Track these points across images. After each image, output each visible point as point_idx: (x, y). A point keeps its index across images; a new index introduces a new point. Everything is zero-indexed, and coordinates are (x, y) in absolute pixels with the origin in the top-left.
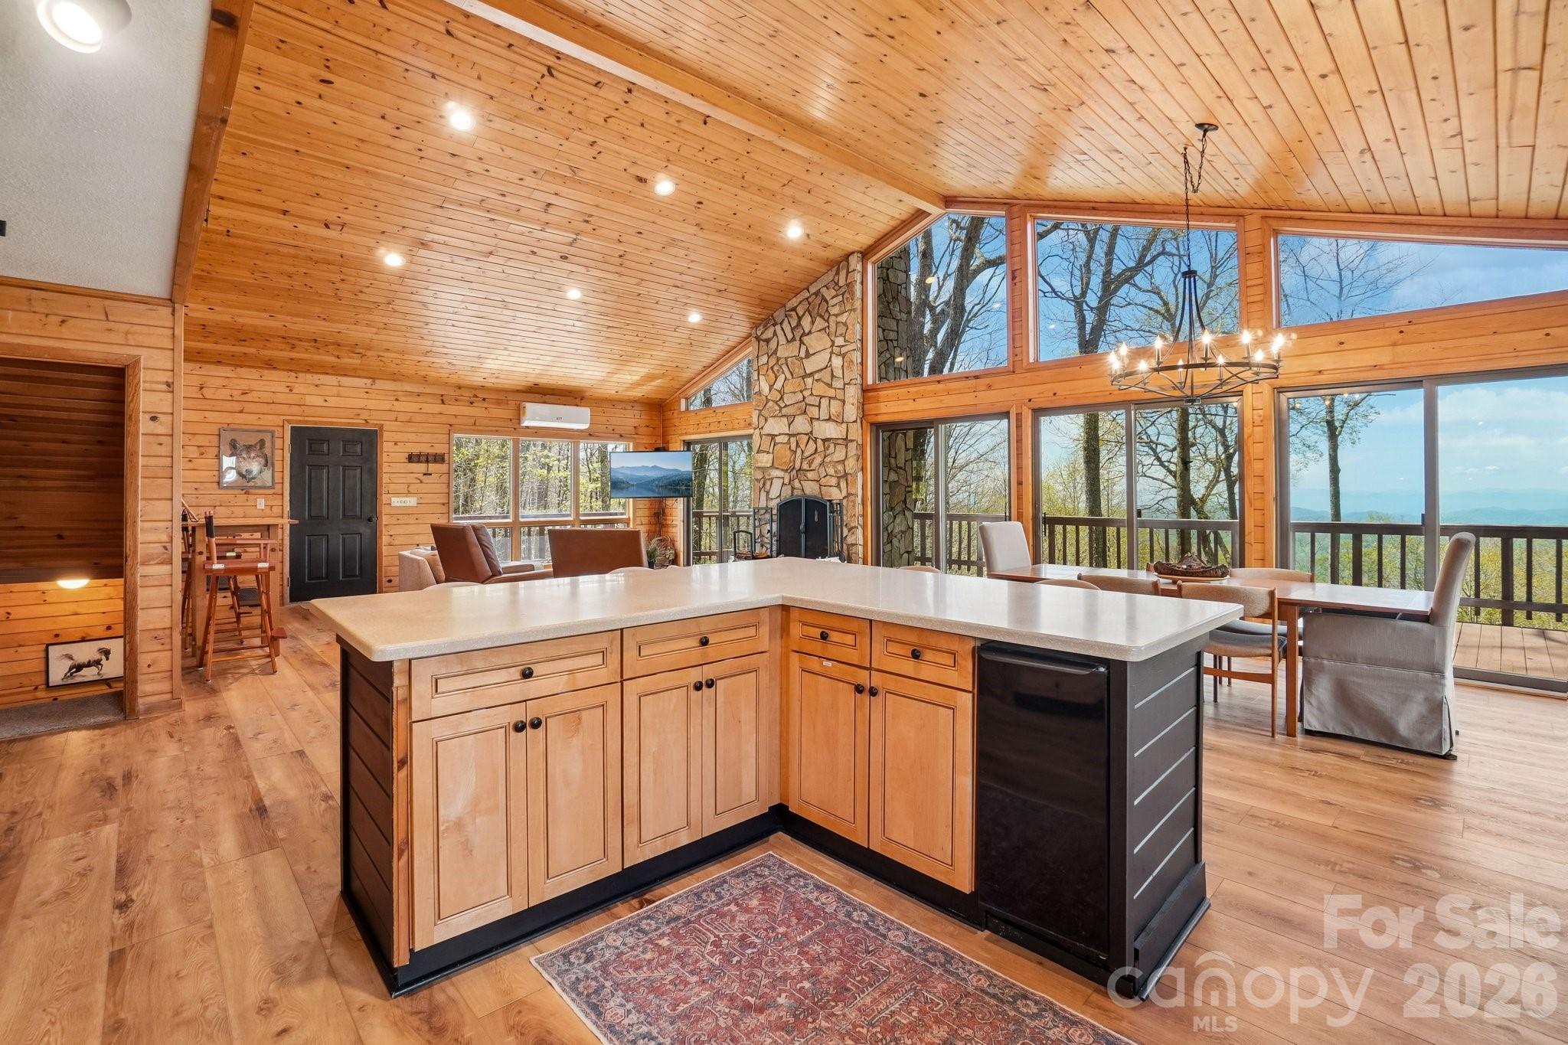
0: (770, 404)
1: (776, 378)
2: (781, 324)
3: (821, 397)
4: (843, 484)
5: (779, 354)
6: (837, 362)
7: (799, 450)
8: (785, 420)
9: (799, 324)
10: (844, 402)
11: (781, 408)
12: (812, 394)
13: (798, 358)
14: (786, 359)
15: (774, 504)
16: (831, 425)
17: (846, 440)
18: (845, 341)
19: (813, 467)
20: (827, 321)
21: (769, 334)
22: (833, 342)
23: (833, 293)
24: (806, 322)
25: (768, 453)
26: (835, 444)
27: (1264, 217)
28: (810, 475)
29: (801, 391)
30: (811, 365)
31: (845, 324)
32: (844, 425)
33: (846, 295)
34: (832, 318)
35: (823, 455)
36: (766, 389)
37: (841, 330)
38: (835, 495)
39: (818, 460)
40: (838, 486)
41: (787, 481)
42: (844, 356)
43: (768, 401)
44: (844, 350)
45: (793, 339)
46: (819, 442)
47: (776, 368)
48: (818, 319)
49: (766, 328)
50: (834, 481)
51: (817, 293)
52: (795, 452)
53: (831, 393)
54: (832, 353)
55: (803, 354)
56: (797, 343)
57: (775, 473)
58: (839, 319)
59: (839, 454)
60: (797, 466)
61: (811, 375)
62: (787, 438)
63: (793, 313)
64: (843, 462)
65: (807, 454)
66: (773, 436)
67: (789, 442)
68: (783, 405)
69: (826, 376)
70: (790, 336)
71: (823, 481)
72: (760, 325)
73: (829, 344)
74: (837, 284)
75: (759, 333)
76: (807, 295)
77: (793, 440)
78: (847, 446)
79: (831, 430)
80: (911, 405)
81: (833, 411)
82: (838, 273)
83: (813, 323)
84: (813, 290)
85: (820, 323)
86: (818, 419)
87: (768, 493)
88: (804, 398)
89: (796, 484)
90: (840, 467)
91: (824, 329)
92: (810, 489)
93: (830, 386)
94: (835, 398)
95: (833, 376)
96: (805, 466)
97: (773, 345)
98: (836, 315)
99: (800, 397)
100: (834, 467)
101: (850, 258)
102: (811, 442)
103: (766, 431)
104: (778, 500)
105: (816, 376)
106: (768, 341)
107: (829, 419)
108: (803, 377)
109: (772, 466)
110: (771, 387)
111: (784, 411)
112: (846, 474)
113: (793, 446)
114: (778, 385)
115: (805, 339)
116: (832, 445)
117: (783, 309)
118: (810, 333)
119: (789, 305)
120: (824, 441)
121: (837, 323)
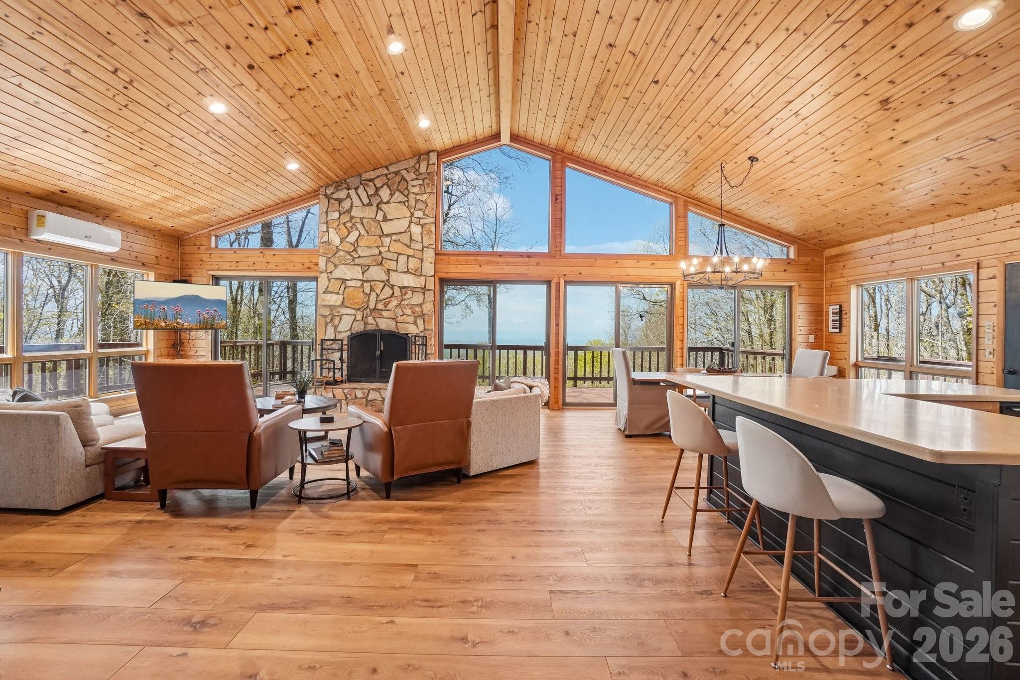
0: (341, 253)
1: (349, 233)
2: (356, 189)
3: (399, 254)
4: (420, 322)
5: (353, 213)
6: (416, 230)
7: (373, 295)
8: (359, 268)
9: (376, 193)
10: (422, 260)
11: (354, 258)
12: (389, 251)
13: (375, 220)
14: (361, 219)
15: (344, 336)
16: (411, 277)
17: (424, 289)
18: (425, 214)
19: (389, 307)
20: (407, 196)
21: (342, 194)
22: (412, 215)
23: (414, 176)
24: (385, 193)
25: (337, 293)
26: (413, 292)
27: (686, 201)
28: (385, 314)
29: (378, 247)
30: (387, 228)
31: (425, 202)
32: (423, 278)
33: (427, 181)
34: (411, 196)
35: (400, 299)
36: (336, 240)
37: (421, 206)
38: (412, 330)
39: (395, 302)
40: (415, 323)
41: (359, 317)
42: (423, 226)
43: (338, 250)
44: (422, 222)
45: (370, 204)
46: (397, 290)
47: (348, 225)
48: (397, 194)
49: (337, 189)
50: (411, 319)
51: (397, 173)
52: (369, 295)
53: (411, 252)
54: (411, 222)
55: (380, 216)
56: (375, 208)
57: (344, 311)
58: (418, 197)
59: (417, 299)
60: (372, 305)
61: (388, 235)
62: (359, 284)
63: (371, 184)
64: (420, 305)
65: (381, 297)
66: (344, 281)
67: (362, 286)
68: (356, 256)
69: (405, 238)
70: (366, 201)
71: (400, 319)
72: (330, 185)
73: (409, 214)
74: (418, 170)
75: (329, 192)
76: (386, 172)
77: (366, 285)
78: (424, 293)
79: (409, 281)
80: (477, 269)
81: (411, 266)
82: (418, 162)
83: (392, 195)
84: (393, 169)
85: (398, 196)
86: (396, 271)
87: (336, 327)
88: (380, 253)
89: (370, 320)
90: (417, 309)
91: (404, 202)
92: (385, 324)
93: (409, 247)
94: (413, 256)
95: (411, 239)
96: (380, 306)
97: (346, 205)
98: (416, 194)
99: (377, 252)
100: (411, 308)
101: (431, 154)
102: (387, 288)
103: (337, 274)
104: (349, 333)
105: (394, 237)
106: (340, 201)
107: (407, 272)
108: (380, 236)
109: (342, 305)
110: (342, 240)
111: (357, 261)
112: (423, 315)
113: (367, 290)
114: (352, 238)
115: (384, 207)
116: (410, 292)
117: (358, 178)
118: (388, 202)
119: (366, 176)
120: (401, 288)
121: (417, 200)
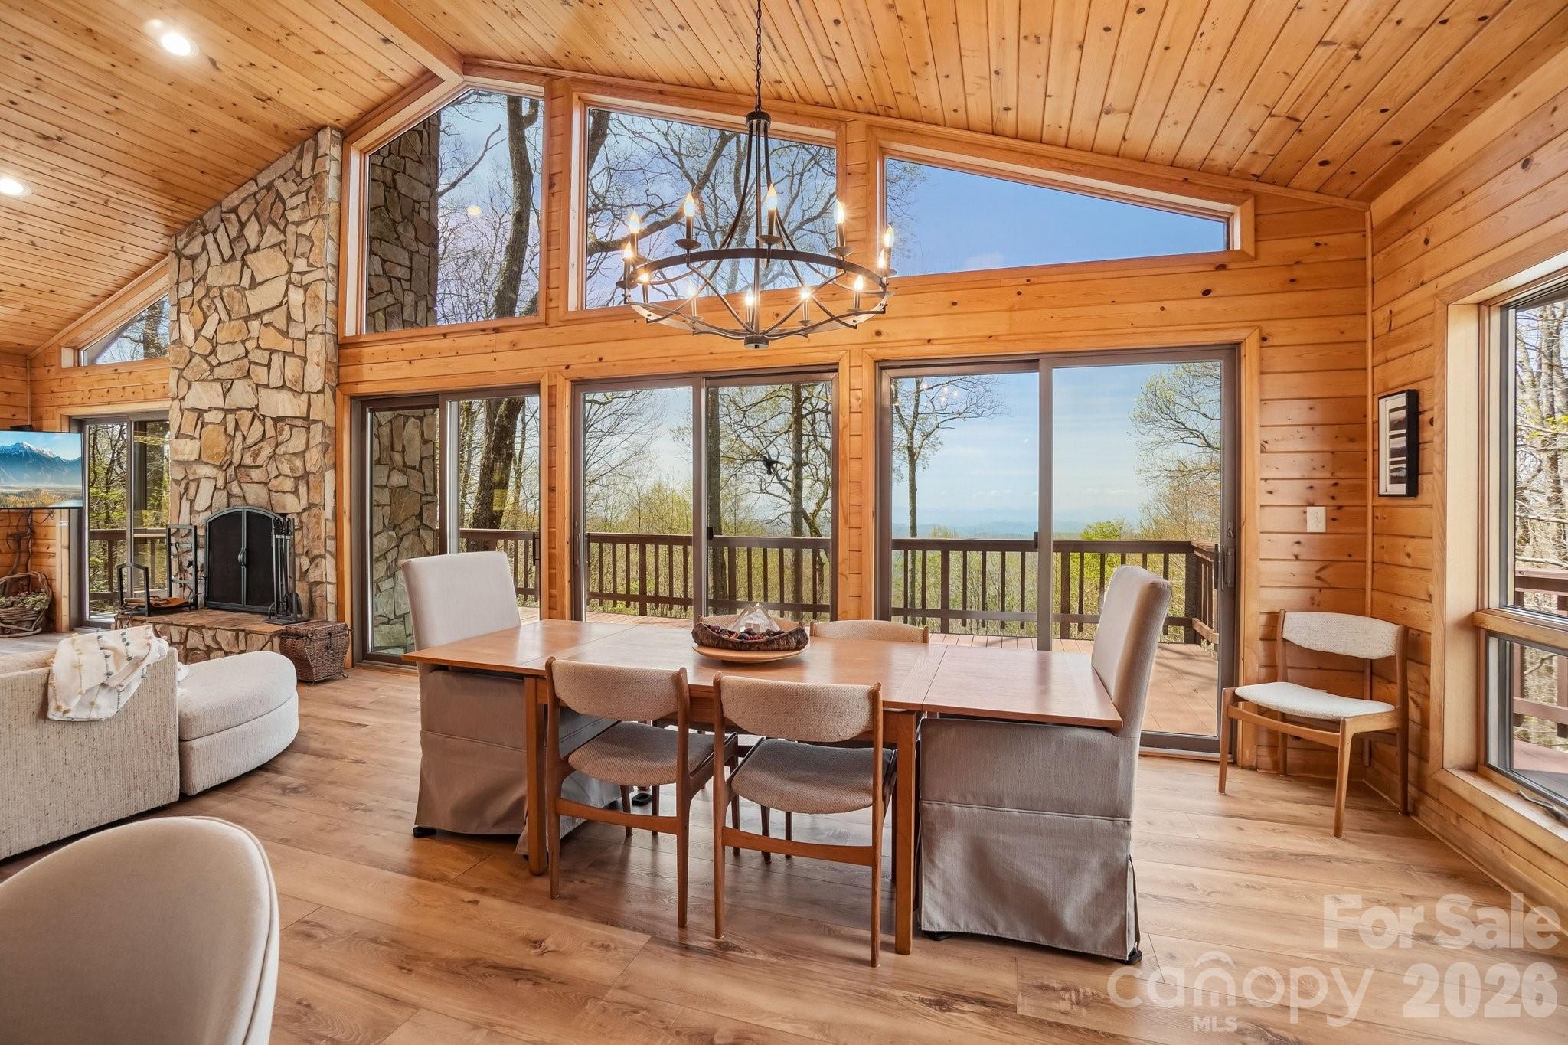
0: (197, 360)
1: (206, 318)
2: (214, 232)
3: (272, 352)
4: (302, 489)
5: (210, 280)
6: (296, 297)
7: (239, 436)
8: (217, 386)
9: (241, 234)
10: (304, 360)
11: (212, 368)
12: (258, 347)
13: (238, 287)
14: (221, 289)
15: (201, 519)
16: (285, 396)
17: (308, 421)
18: (309, 265)
19: (260, 460)
20: (284, 232)
21: (195, 247)
22: (291, 265)
23: (294, 188)
24: (252, 231)
25: (192, 438)
26: (292, 427)
27: (870, 126)
28: (255, 474)
29: (243, 342)
30: (257, 301)
31: (309, 238)
32: (304, 397)
33: (312, 193)
34: (291, 229)
35: (273, 444)
36: (189, 336)
37: (304, 246)
38: (292, 505)
39: (267, 450)
40: (296, 492)
41: (220, 483)
42: (305, 288)
43: (192, 355)
44: (307, 279)
45: (232, 258)
46: (269, 423)
47: (205, 303)
48: (270, 228)
49: (191, 238)
50: (288, 484)
51: (269, 187)
52: (232, 438)
53: (286, 345)
54: (289, 282)
55: (246, 283)
56: (238, 264)
57: (204, 471)
58: (301, 230)
59: (297, 442)
60: (236, 461)
61: (258, 315)
62: (221, 415)
63: (233, 216)
64: (302, 454)
65: (250, 441)
66: (200, 412)
67: (224, 422)
68: (215, 362)
69: (278, 318)
70: (227, 253)
71: (274, 484)
72: (181, 232)
73: (286, 269)
74: (299, 174)
75: (180, 245)
76: (254, 188)
77: (230, 418)
78: (308, 429)
79: (285, 405)
80: (405, 370)
81: (289, 373)
82: (300, 157)
83: (262, 233)
84: (263, 180)
85: (272, 235)
86: (267, 386)
87: (192, 502)
88: (247, 352)
89: (235, 488)
90: (298, 463)
91: (279, 244)
92: (255, 496)
93: (285, 334)
94: (292, 354)
95: (289, 319)
96: (248, 461)
97: (201, 265)
98: (297, 224)
99: (242, 352)
100: (290, 461)
101: (320, 135)
102: (257, 422)
103: (189, 403)
104: (208, 514)
105: (266, 318)
106: (193, 259)
107: (283, 387)
108: (246, 319)
109: (199, 460)
110: (198, 333)
111: (218, 372)
112: (307, 474)
113: (231, 430)
114: (208, 331)
115: (249, 258)
116: (287, 428)
117: (218, 209)
118: (257, 249)
119: (228, 203)
120: (277, 420)
121: (298, 236)
